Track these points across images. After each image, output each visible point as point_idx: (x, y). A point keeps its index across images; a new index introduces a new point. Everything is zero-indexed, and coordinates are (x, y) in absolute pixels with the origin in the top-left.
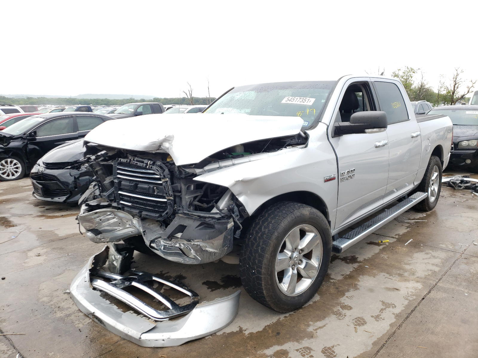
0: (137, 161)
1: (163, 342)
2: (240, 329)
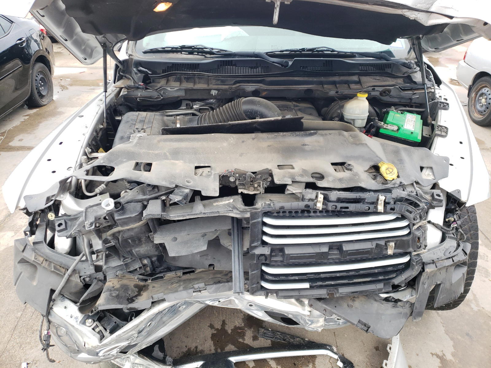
0: (339, 200)
2: (438, 356)
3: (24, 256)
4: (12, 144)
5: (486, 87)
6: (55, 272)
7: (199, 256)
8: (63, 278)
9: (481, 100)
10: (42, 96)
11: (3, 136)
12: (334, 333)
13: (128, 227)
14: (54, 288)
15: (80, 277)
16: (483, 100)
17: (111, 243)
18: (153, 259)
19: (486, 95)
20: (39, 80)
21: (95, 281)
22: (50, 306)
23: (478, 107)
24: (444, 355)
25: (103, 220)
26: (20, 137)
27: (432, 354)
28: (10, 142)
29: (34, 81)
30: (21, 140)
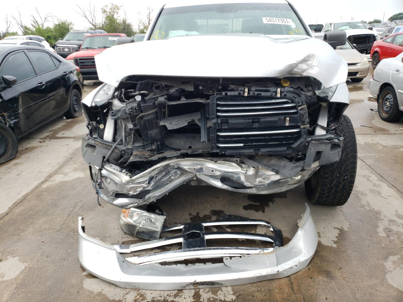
0: (256, 90)
1: (296, 267)
2: (338, 229)
3: (89, 142)
4: (57, 136)
5: (390, 94)
6: (106, 148)
7: (183, 142)
8: (109, 151)
9: (386, 103)
10: (75, 111)
11: (52, 132)
12: (270, 218)
13: (147, 113)
14: (105, 156)
15: (119, 151)
16: (388, 103)
17: (137, 127)
18: (158, 143)
19: (389, 99)
20: (74, 100)
21: (127, 154)
22: (103, 165)
23: (385, 109)
24: (342, 228)
25: (135, 110)
26: (63, 132)
27: (335, 228)
28: (56, 135)
29: (71, 101)
30: (63, 134)
